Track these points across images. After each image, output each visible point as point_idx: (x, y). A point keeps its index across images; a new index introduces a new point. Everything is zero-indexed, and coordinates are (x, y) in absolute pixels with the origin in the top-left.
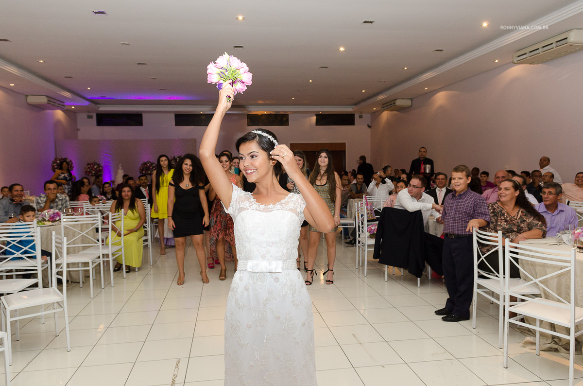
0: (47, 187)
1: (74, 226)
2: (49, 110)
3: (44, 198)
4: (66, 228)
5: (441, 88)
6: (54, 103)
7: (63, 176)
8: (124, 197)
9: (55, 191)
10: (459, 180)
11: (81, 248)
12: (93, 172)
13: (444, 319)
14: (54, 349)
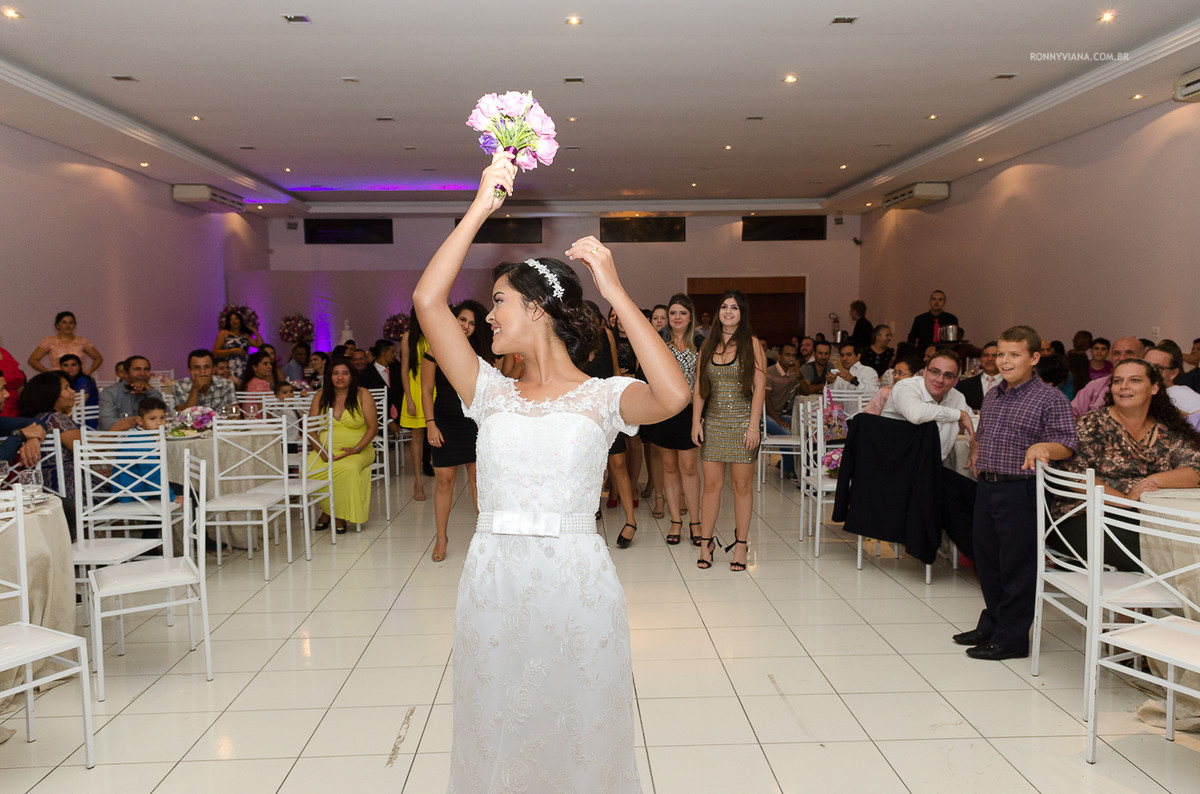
0: (192, 365)
1: (238, 440)
2: (214, 212)
3: (188, 383)
4: (222, 443)
5: (1013, 158)
6: (224, 198)
7: (232, 341)
8: (335, 384)
9: (208, 371)
10: (1011, 358)
11: (251, 483)
12: (296, 335)
13: (971, 654)
14: (184, 675)
